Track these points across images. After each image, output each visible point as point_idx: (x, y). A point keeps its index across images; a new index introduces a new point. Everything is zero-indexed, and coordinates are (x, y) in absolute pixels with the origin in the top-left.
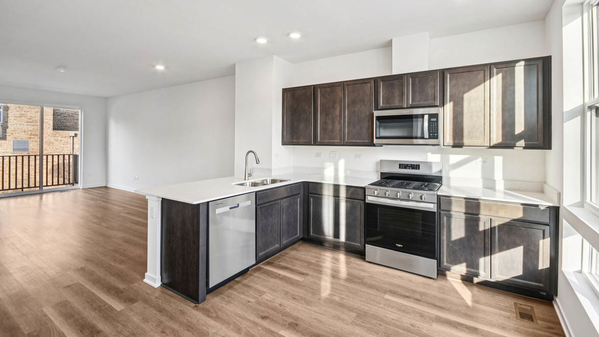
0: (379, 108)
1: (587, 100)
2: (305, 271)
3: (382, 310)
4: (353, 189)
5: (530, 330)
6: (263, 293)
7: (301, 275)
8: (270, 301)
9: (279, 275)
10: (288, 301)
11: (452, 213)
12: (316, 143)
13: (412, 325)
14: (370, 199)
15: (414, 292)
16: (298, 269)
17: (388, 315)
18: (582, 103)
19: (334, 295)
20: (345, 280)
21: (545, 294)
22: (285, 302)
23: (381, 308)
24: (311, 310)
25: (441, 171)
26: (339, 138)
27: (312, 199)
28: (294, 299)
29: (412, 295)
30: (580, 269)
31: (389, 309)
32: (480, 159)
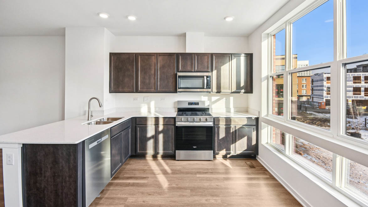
0: (179, 71)
1: (269, 74)
2: (145, 176)
3: (200, 183)
4: (167, 119)
5: (256, 172)
6: (125, 199)
7: (144, 179)
8: (134, 202)
9: (129, 183)
10: (147, 197)
11: (219, 125)
12: (137, 91)
13: (217, 186)
14: (179, 124)
15: (208, 169)
16: (139, 176)
17: (204, 185)
18: (267, 74)
19: (172, 184)
20: (171, 174)
21: (253, 155)
22: (145, 199)
23: (198, 182)
24: (165, 197)
25: (209, 106)
26: (154, 88)
27: (138, 128)
28: (150, 194)
29: (207, 171)
30: (267, 142)
31: (203, 181)
32: (224, 99)
